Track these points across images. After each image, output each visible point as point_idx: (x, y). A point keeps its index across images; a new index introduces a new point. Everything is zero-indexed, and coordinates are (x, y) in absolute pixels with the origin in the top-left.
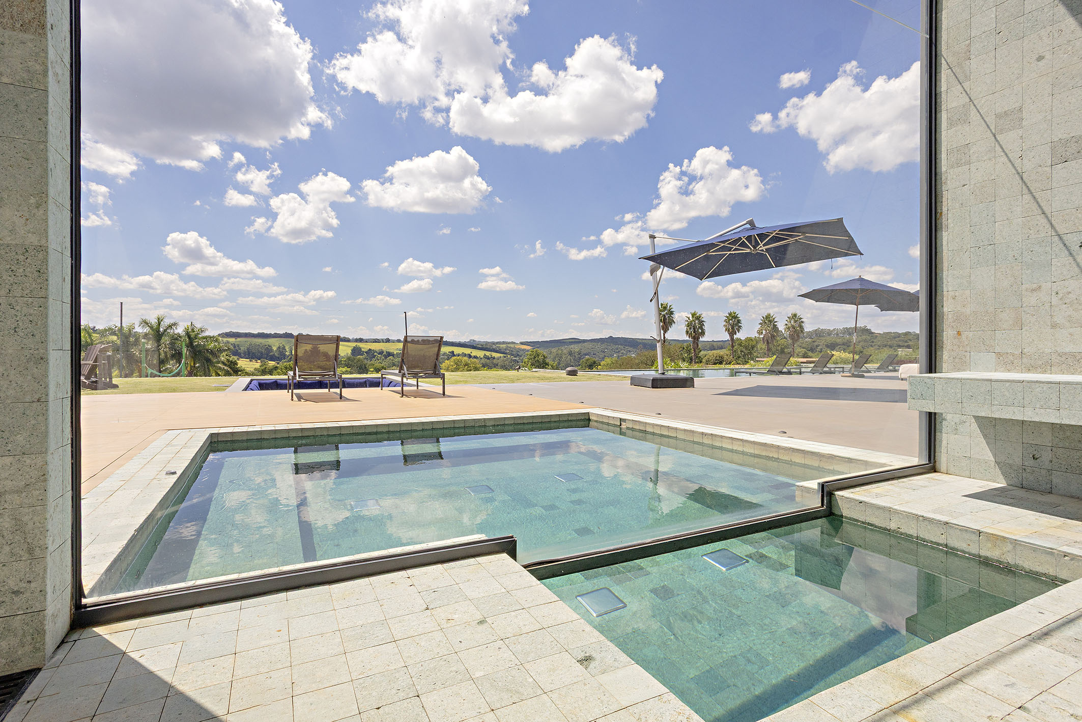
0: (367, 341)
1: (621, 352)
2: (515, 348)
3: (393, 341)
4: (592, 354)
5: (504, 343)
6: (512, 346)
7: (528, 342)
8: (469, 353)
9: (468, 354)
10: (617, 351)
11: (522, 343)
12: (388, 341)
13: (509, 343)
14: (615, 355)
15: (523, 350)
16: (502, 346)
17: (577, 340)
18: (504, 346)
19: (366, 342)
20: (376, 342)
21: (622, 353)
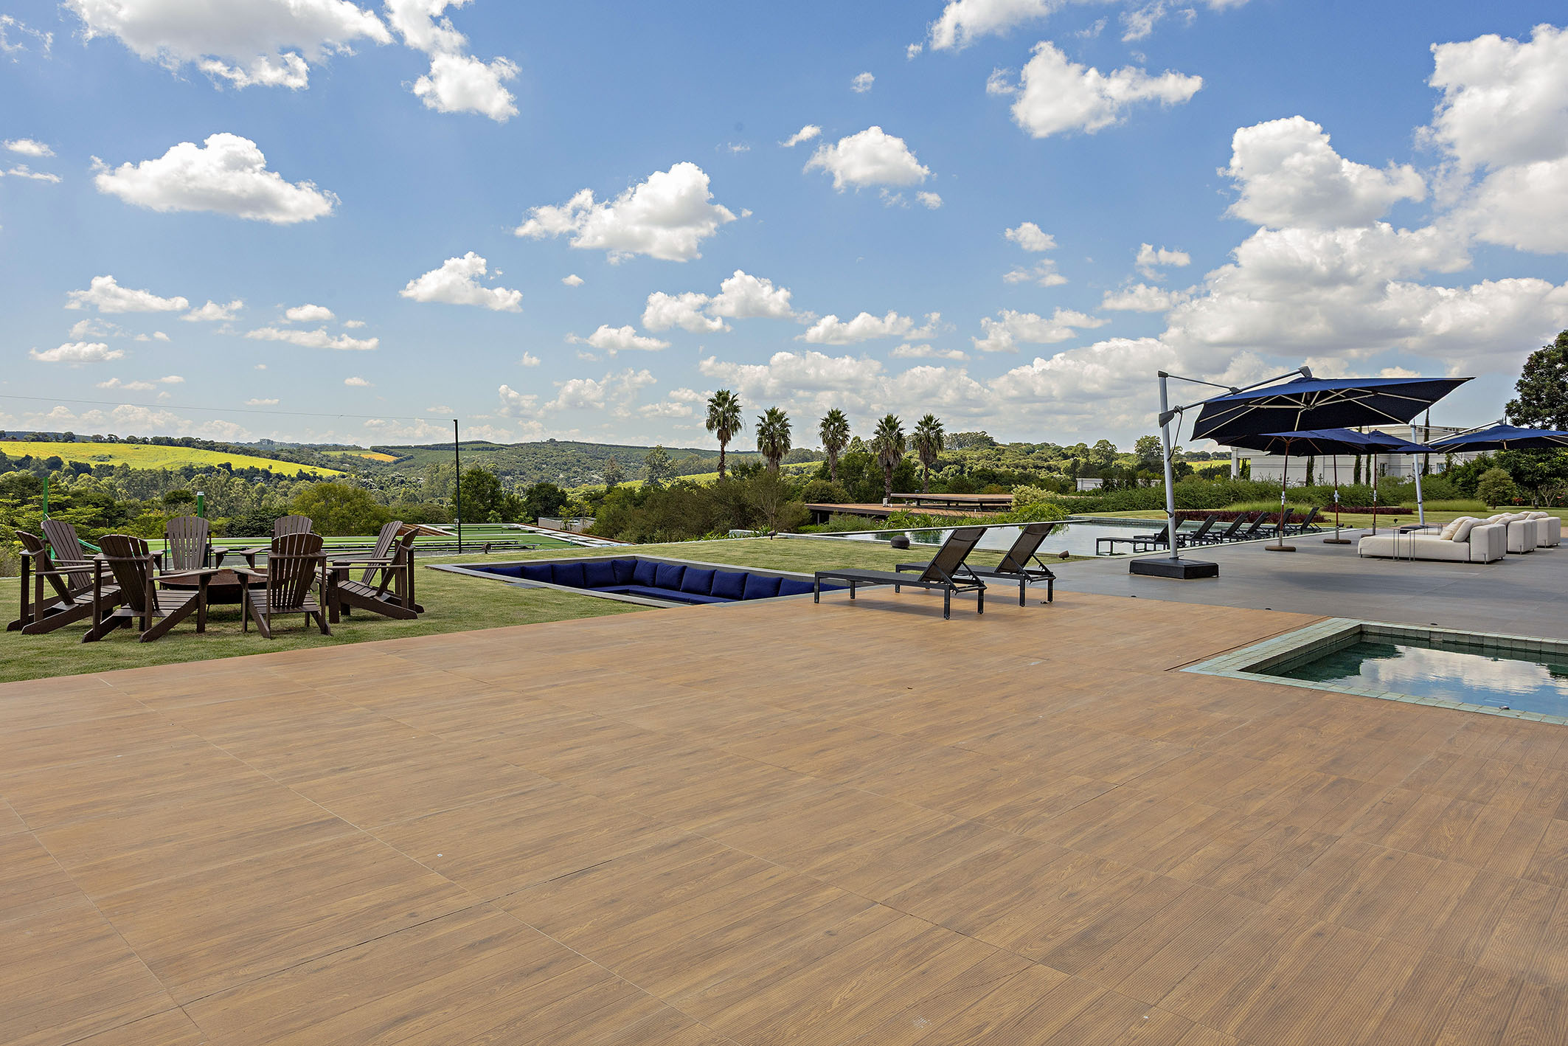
0: (15, 437)
1: (574, 469)
2: (362, 460)
3: (84, 440)
4: (518, 472)
5: (336, 448)
6: (355, 454)
7: (387, 447)
8: (267, 467)
9: (263, 471)
10: (566, 468)
11: (375, 450)
12: (70, 438)
13: (347, 448)
14: (561, 476)
15: (378, 463)
16: (333, 454)
17: (484, 445)
18: (338, 454)
19: (14, 439)
20: (39, 440)
21: (575, 472)
